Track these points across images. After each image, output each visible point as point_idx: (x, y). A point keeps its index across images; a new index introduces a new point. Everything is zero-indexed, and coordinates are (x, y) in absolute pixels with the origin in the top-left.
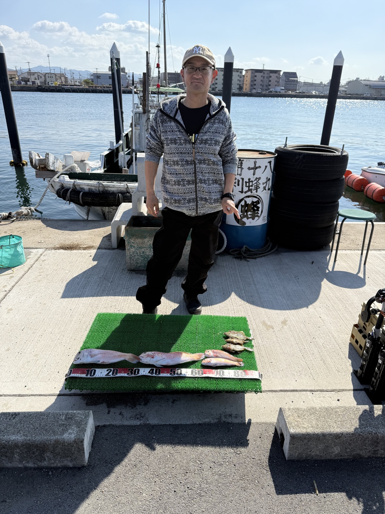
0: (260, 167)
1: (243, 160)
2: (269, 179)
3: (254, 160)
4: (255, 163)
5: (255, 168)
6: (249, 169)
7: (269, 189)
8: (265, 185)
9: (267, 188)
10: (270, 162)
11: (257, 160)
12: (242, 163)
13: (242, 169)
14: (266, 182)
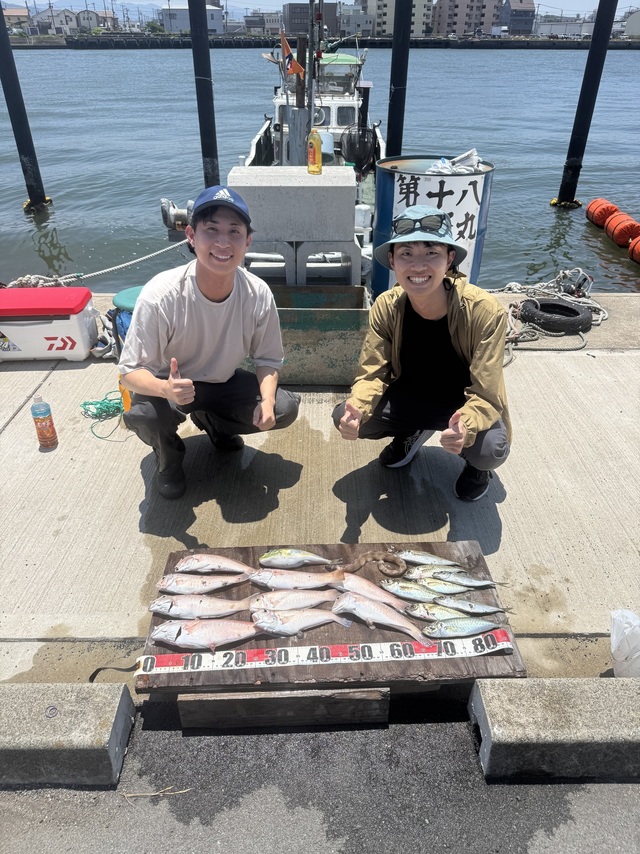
0: (451, 193)
1: (419, 179)
2: (473, 217)
3: (439, 179)
4: (442, 184)
5: (441, 195)
6: (430, 195)
7: (471, 237)
8: (462, 228)
9: (467, 234)
10: (474, 184)
11: (445, 179)
12: (416, 185)
13: (417, 195)
14: (465, 223)
